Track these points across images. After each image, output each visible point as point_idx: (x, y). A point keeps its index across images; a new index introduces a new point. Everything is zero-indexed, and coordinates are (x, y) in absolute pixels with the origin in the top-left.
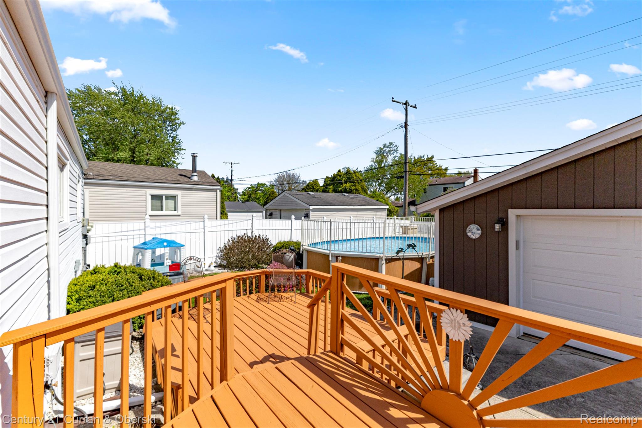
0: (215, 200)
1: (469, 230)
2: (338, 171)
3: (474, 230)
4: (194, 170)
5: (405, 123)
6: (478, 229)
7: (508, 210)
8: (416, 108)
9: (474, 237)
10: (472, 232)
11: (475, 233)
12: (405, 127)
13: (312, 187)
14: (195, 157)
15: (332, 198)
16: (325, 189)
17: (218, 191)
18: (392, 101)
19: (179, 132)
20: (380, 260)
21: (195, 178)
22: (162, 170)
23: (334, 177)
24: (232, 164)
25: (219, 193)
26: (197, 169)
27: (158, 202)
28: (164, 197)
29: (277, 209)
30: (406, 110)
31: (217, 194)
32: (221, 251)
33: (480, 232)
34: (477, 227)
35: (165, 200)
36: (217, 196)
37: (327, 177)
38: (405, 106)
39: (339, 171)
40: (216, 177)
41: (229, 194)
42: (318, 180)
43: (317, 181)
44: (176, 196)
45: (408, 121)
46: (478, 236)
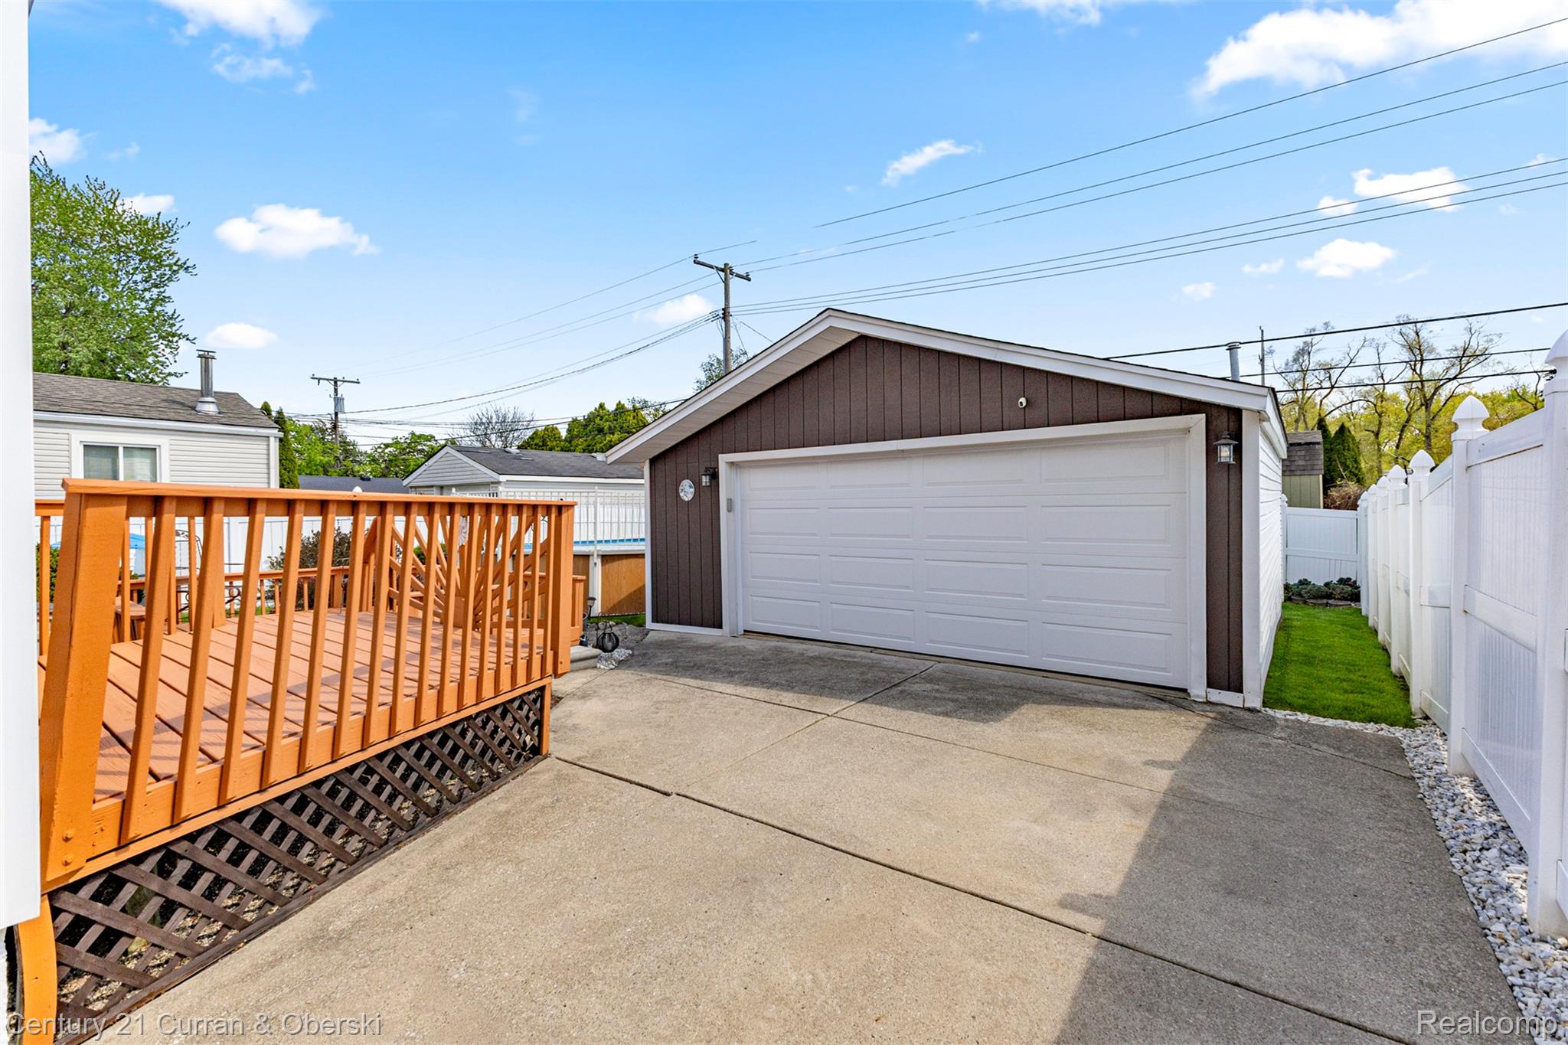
0: (266, 461)
1: (682, 487)
2: (597, 406)
3: (687, 489)
4: (206, 389)
5: (723, 309)
6: (691, 487)
7: (718, 456)
8: (749, 280)
9: (687, 500)
10: (685, 492)
11: (687, 493)
12: (723, 318)
13: (543, 440)
14: (207, 358)
15: (562, 462)
16: (568, 446)
17: (272, 439)
18: (695, 261)
19: (171, 290)
20: (591, 558)
21: (211, 409)
22: (114, 387)
23: (590, 419)
24: (336, 383)
25: (274, 445)
26: (215, 389)
27: (105, 463)
28: (121, 450)
29: (432, 486)
30: (726, 282)
31: (268, 445)
32: (273, 564)
33: (693, 490)
34: (690, 483)
35: (125, 457)
36: (268, 450)
37: (575, 420)
38: (722, 274)
39: (602, 406)
40: (274, 409)
41: (327, 459)
42: (558, 426)
43: (556, 429)
44: (155, 449)
45: (731, 305)
46: (690, 496)
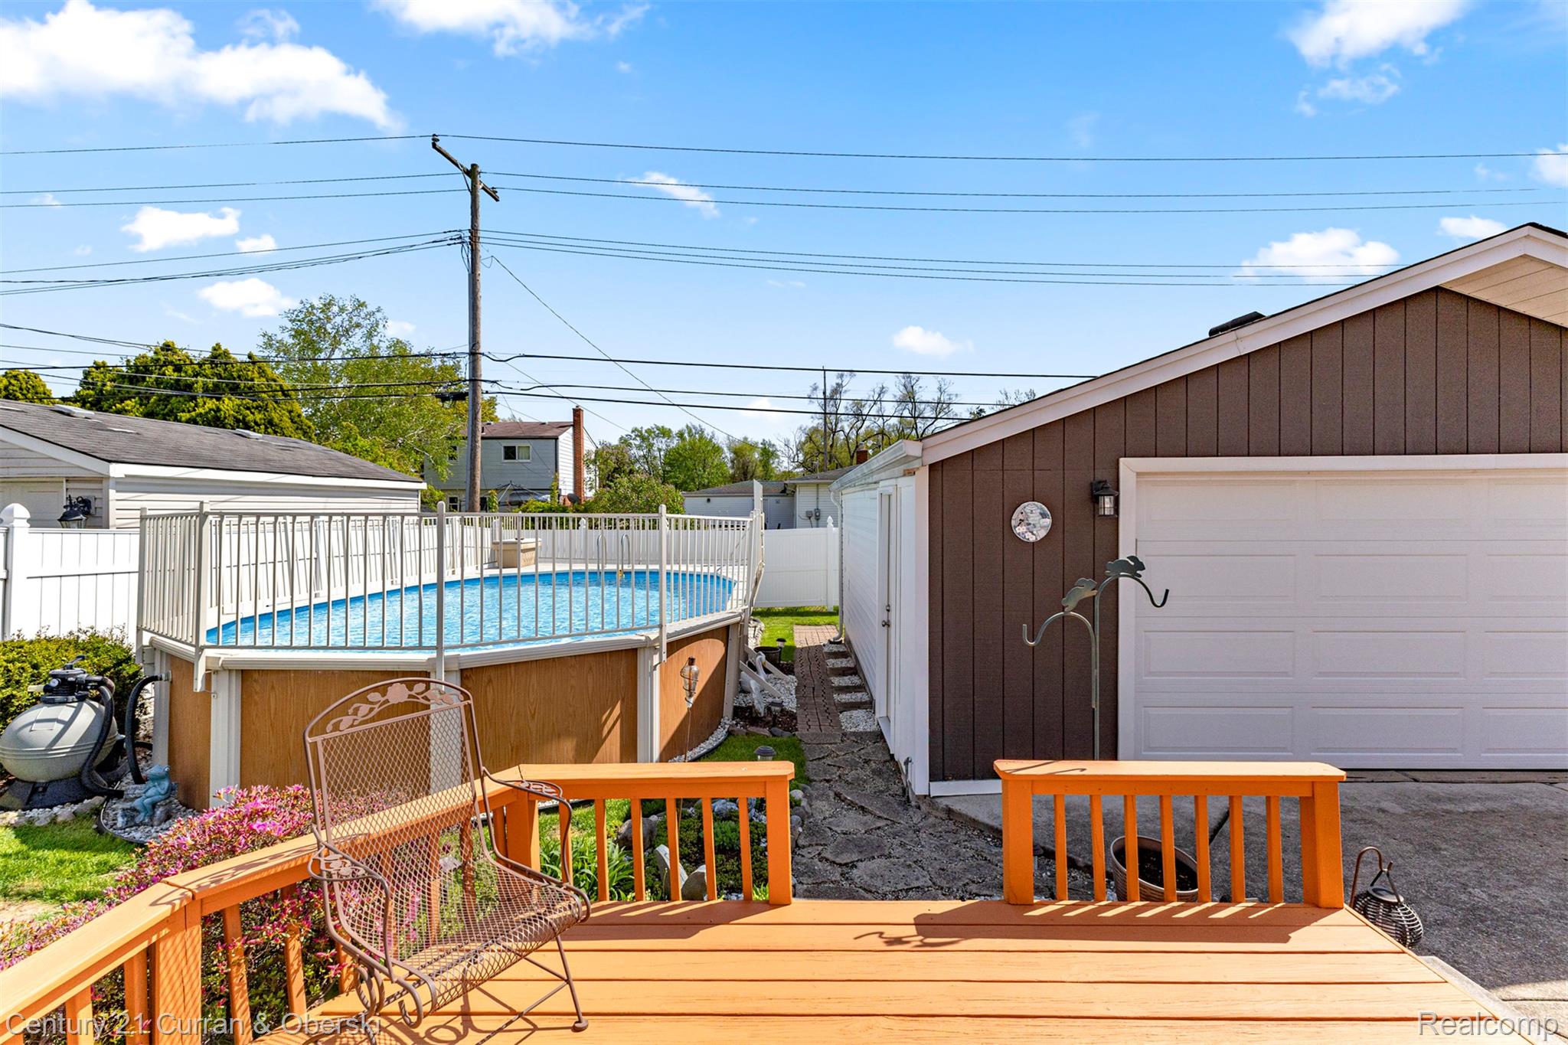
1: (1021, 517)
3: (1035, 518)
6: (1043, 515)
7: (1118, 461)
9: (1032, 539)
10: (1029, 524)
11: (1035, 526)
15: (201, 442)
33: (1048, 521)
34: (1042, 509)
46: (1042, 533)
